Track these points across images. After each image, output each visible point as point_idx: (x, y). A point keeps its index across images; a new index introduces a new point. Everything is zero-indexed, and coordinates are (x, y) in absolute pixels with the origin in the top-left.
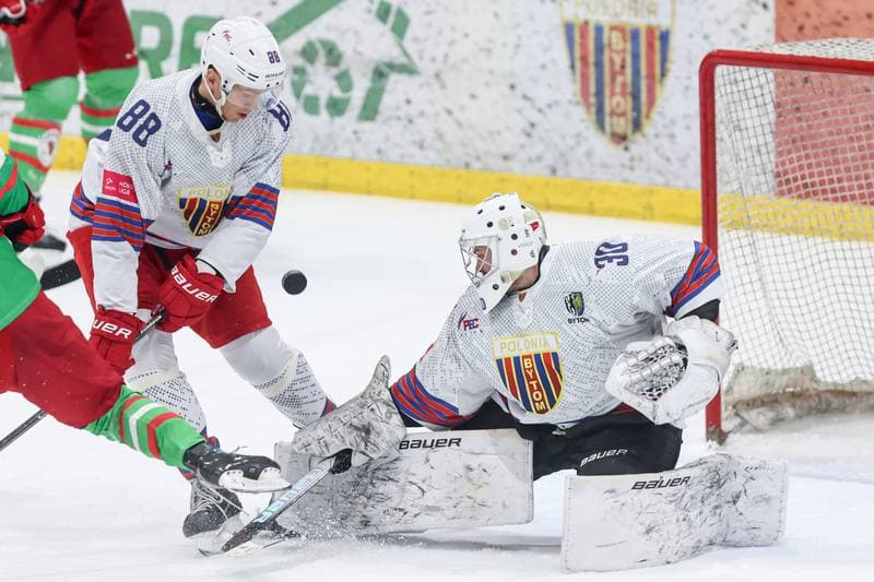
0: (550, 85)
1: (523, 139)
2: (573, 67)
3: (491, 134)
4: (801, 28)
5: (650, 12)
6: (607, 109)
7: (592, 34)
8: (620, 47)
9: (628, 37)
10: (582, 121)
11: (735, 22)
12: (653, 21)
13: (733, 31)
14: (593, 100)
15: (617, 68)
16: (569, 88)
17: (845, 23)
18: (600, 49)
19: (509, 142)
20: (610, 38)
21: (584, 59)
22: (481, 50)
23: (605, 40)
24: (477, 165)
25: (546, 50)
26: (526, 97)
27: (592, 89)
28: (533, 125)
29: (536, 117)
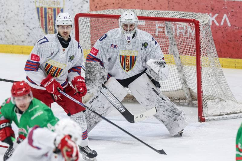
0: (33, 23)
1: (27, 37)
2: (39, 18)
3: (19, 36)
4: (96, 7)
5: (58, 4)
6: (48, 29)
7: (43, 10)
8: (51, 13)
9: (53, 11)
10: (42, 32)
11: (80, 6)
12: (59, 6)
13: (79, 8)
14: (44, 26)
15: (50, 18)
16: (38, 24)
17: (108, 5)
18: (46, 14)
19: (23, 38)
20: (48, 11)
21: (42, 16)
22: (15, 15)
23: (47, 11)
24: (15, 44)
25: (32, 14)
26: (27, 26)
27: (44, 24)
28: (29, 33)
29: (30, 31)
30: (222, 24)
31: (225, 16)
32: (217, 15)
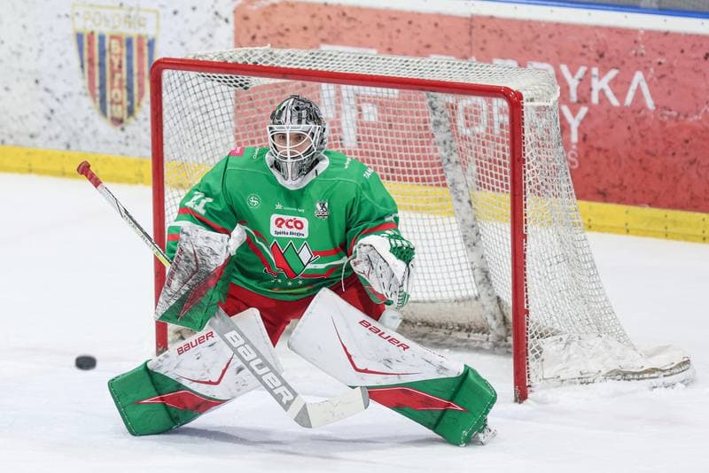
0: (64, 81)
1: (45, 122)
2: (82, 66)
3: (21, 118)
4: (254, 38)
5: (141, 25)
6: (108, 99)
7: (96, 42)
8: (117, 51)
9: (124, 43)
10: (90, 108)
11: (204, 33)
12: (142, 31)
13: (203, 40)
14: (97, 92)
15: (116, 67)
16: (79, 82)
17: (287, 34)
18: (102, 53)
19: (34, 124)
20: (110, 45)
21: (91, 61)
22: (13, 53)
23: (107, 46)
24: (10, 142)
25: (62, 54)
26: (47, 90)
27: (97, 83)
28: (52, 111)
29: (55, 105)
30: (629, 100)
31: (639, 77)
32: (613, 73)
